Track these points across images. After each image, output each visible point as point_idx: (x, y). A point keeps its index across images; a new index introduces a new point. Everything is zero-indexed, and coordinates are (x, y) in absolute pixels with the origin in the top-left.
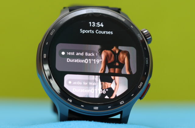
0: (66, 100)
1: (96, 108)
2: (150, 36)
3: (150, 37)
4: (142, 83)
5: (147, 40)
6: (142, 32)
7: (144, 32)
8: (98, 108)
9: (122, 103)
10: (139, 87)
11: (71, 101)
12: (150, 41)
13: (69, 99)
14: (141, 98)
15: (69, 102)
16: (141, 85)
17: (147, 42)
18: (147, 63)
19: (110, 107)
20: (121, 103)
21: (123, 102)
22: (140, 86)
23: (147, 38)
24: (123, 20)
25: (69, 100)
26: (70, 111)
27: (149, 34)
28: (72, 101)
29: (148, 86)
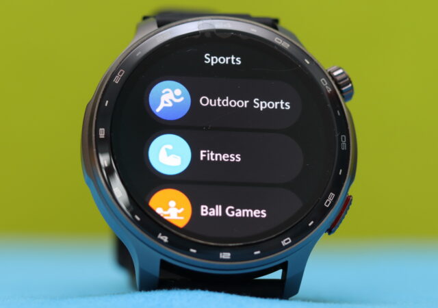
0: (154, 236)
1: (226, 255)
2: (350, 82)
3: (350, 85)
4: (332, 195)
5: (341, 92)
6: (330, 73)
7: (335, 74)
8: (229, 254)
9: (286, 242)
10: (327, 204)
11: (165, 239)
12: (349, 95)
13: (162, 235)
14: (330, 231)
15: (161, 241)
16: (330, 199)
17: (343, 97)
18: (344, 148)
19: (258, 252)
20: (284, 243)
21: (288, 241)
22: (328, 202)
23: (343, 89)
24: (286, 45)
25: (162, 238)
26: (163, 263)
27: (347, 77)
28: (168, 240)
29: (348, 201)
